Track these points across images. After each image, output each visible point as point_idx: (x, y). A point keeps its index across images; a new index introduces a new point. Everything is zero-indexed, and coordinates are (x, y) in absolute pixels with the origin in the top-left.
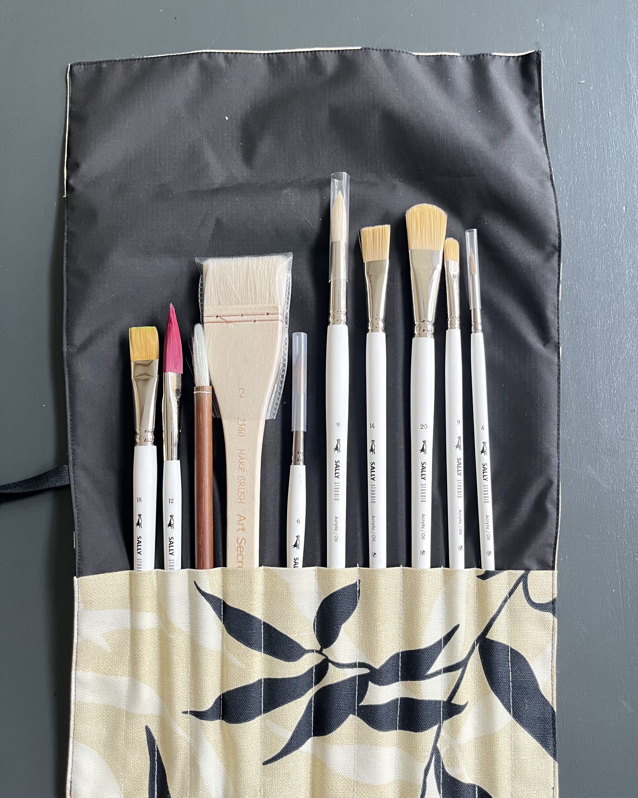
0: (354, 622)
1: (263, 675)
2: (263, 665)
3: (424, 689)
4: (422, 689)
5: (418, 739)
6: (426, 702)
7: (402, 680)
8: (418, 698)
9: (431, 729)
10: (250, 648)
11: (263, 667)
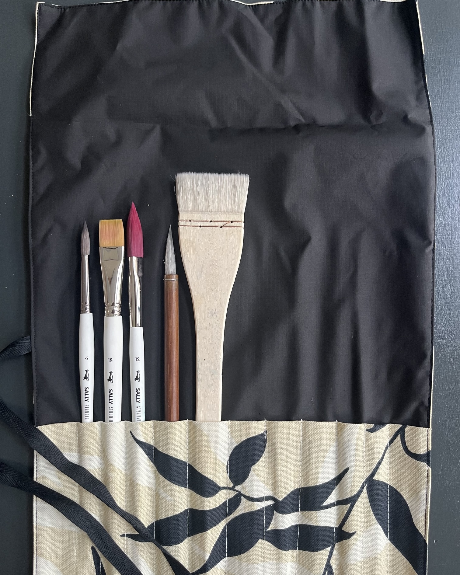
0: (262, 465)
1: (188, 506)
2: (188, 499)
3: (320, 518)
4: (318, 517)
5: (315, 557)
6: (321, 528)
7: (301, 511)
8: (315, 525)
9: (325, 550)
10: (177, 485)
11: (188, 500)
